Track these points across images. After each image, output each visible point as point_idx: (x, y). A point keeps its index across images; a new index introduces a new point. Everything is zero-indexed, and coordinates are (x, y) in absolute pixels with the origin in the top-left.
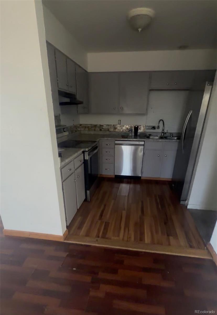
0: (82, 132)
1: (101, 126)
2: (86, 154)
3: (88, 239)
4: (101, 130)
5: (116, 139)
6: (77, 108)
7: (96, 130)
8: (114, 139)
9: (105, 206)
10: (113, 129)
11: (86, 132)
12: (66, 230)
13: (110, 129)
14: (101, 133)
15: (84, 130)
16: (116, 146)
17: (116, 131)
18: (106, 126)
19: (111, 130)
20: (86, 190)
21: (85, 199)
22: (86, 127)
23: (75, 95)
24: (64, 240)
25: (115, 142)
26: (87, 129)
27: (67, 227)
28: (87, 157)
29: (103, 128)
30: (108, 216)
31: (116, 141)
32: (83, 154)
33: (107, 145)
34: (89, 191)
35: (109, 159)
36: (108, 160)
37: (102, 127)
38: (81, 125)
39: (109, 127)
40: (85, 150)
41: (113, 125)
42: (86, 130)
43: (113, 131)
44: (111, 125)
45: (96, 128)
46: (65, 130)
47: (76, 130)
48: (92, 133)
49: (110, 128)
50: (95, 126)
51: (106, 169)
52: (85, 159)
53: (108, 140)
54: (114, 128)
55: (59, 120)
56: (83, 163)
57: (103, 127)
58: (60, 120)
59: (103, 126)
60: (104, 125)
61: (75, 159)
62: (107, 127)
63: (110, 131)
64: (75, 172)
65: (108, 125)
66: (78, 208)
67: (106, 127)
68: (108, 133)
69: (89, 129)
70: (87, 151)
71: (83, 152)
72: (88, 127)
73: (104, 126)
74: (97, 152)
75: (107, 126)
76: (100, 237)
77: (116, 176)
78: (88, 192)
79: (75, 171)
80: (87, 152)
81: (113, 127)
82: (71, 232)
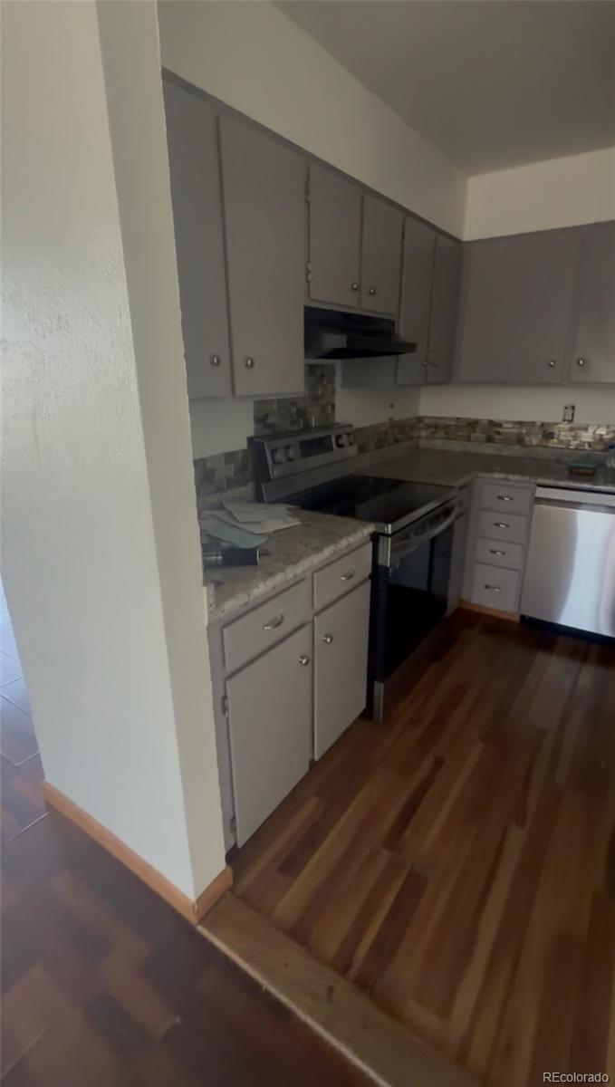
0: (423, 443)
1: (492, 424)
2: (386, 546)
3: (294, 957)
4: (490, 439)
5: (540, 481)
6: (396, 368)
7: (472, 439)
8: (533, 480)
9: (439, 762)
10: (540, 437)
11: (438, 444)
12: (223, 872)
13: (527, 439)
14: (488, 449)
15: (430, 436)
16: (537, 507)
17: (551, 445)
18: (510, 426)
19: (531, 441)
20: (371, 680)
21: (365, 711)
22: (437, 426)
23: (392, 323)
24: (201, 922)
25: (534, 492)
26: (441, 434)
27: (233, 856)
28: (386, 559)
29: (499, 433)
30: (433, 833)
31: (539, 489)
32: (370, 546)
33: (502, 498)
34: (382, 685)
35: (503, 553)
36: (498, 553)
37: (496, 429)
38: (420, 419)
39: (524, 431)
40: (380, 531)
41: (543, 425)
42: (437, 436)
43: (537, 446)
44: (533, 424)
45: (475, 431)
46: (341, 442)
47: (399, 436)
48: (456, 446)
49: (528, 433)
50: (473, 424)
51: (487, 587)
52: (381, 562)
53: (507, 479)
54: (545, 432)
55: (330, 407)
56: (371, 576)
57: (500, 430)
58: (333, 406)
59: (500, 425)
60: (508, 422)
61: (316, 571)
62: (516, 431)
63: (528, 444)
64: (313, 621)
65: (521, 423)
66: (316, 759)
67: (512, 430)
68: (516, 450)
69: (446, 433)
70: (388, 535)
71: (375, 538)
72: (447, 427)
73: (504, 425)
74: (450, 529)
75: (517, 426)
76: (354, 972)
77: (523, 617)
78: (379, 688)
79: (316, 619)
80: (390, 539)
81: (541, 431)
82: (249, 879)
